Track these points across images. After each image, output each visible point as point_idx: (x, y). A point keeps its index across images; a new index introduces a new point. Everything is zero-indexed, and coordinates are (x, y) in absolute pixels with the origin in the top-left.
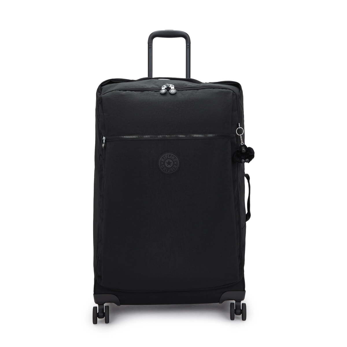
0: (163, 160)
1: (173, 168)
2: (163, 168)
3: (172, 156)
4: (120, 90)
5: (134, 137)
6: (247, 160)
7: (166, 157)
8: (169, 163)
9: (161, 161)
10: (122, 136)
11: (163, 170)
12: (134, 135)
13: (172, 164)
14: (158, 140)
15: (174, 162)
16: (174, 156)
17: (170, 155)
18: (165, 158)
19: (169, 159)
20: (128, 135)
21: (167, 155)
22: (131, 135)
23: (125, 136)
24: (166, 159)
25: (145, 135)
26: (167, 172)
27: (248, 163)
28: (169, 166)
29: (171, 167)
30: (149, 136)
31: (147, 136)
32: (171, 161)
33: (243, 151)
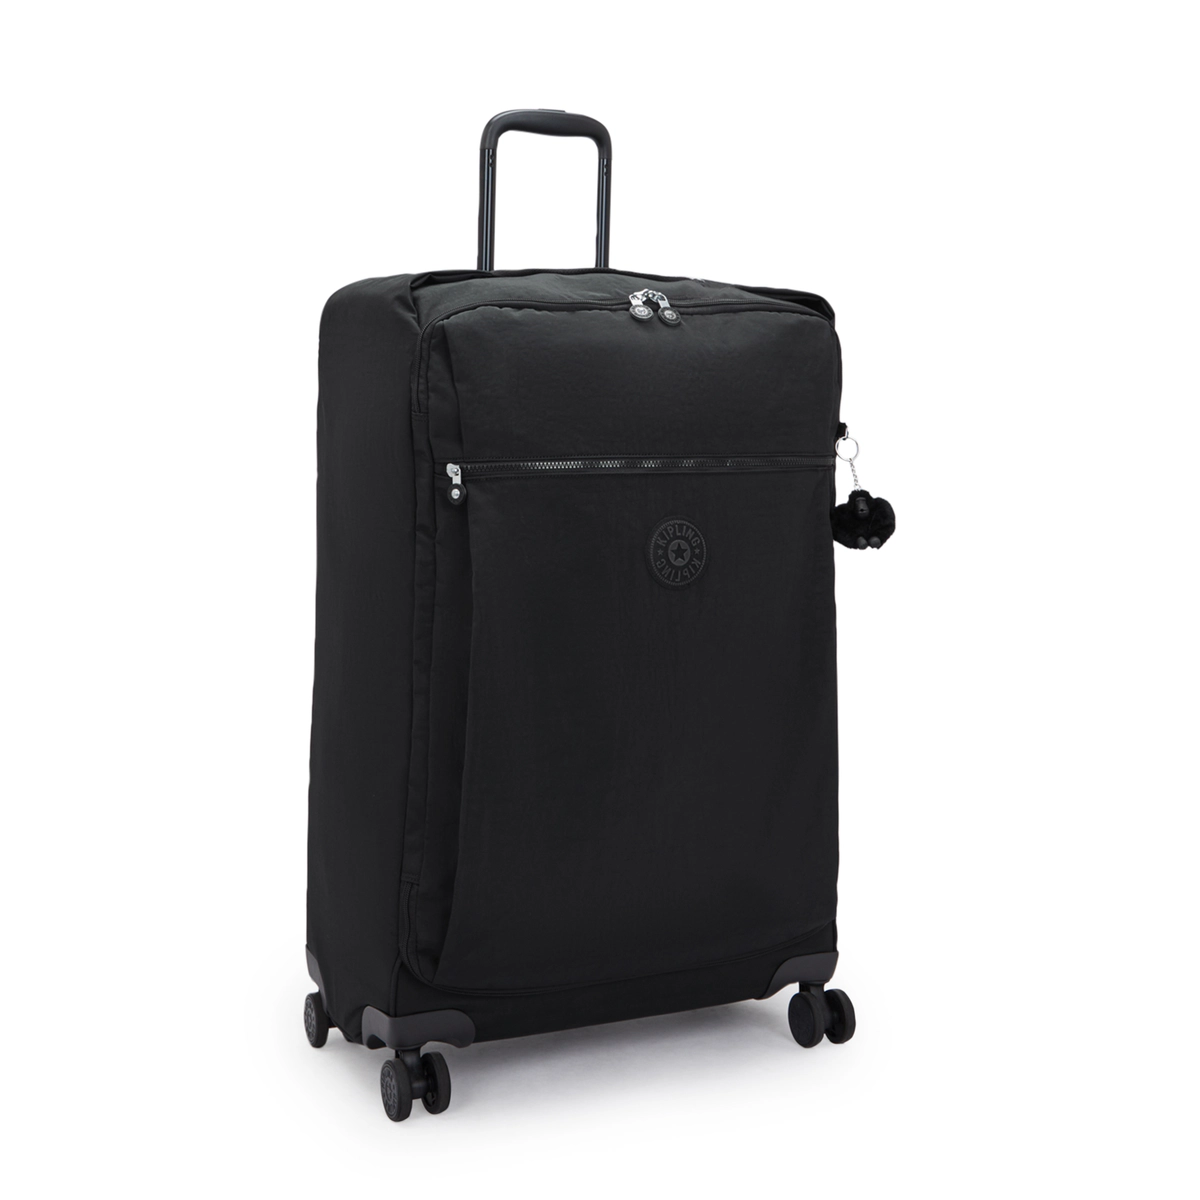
0: (661, 542)
1: (689, 569)
2: (663, 568)
3: (688, 528)
4: (501, 306)
5: (572, 465)
6: (875, 539)
7: (671, 532)
8: (680, 553)
9: (657, 546)
10: (529, 461)
11: (663, 576)
12: (570, 460)
13: (687, 555)
14: (644, 474)
15: (692, 548)
16: (693, 530)
17: (681, 526)
18: (668, 534)
19: (678, 538)
20: (551, 461)
21: (674, 526)
22: (559, 460)
23: (539, 461)
24: (672, 540)
25: (604, 459)
26: (673, 581)
27: (878, 548)
28: (680, 562)
29: (686, 566)
30: (616, 464)
31: (609, 464)
32: (684, 545)
33: (862, 510)
